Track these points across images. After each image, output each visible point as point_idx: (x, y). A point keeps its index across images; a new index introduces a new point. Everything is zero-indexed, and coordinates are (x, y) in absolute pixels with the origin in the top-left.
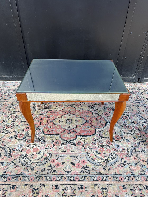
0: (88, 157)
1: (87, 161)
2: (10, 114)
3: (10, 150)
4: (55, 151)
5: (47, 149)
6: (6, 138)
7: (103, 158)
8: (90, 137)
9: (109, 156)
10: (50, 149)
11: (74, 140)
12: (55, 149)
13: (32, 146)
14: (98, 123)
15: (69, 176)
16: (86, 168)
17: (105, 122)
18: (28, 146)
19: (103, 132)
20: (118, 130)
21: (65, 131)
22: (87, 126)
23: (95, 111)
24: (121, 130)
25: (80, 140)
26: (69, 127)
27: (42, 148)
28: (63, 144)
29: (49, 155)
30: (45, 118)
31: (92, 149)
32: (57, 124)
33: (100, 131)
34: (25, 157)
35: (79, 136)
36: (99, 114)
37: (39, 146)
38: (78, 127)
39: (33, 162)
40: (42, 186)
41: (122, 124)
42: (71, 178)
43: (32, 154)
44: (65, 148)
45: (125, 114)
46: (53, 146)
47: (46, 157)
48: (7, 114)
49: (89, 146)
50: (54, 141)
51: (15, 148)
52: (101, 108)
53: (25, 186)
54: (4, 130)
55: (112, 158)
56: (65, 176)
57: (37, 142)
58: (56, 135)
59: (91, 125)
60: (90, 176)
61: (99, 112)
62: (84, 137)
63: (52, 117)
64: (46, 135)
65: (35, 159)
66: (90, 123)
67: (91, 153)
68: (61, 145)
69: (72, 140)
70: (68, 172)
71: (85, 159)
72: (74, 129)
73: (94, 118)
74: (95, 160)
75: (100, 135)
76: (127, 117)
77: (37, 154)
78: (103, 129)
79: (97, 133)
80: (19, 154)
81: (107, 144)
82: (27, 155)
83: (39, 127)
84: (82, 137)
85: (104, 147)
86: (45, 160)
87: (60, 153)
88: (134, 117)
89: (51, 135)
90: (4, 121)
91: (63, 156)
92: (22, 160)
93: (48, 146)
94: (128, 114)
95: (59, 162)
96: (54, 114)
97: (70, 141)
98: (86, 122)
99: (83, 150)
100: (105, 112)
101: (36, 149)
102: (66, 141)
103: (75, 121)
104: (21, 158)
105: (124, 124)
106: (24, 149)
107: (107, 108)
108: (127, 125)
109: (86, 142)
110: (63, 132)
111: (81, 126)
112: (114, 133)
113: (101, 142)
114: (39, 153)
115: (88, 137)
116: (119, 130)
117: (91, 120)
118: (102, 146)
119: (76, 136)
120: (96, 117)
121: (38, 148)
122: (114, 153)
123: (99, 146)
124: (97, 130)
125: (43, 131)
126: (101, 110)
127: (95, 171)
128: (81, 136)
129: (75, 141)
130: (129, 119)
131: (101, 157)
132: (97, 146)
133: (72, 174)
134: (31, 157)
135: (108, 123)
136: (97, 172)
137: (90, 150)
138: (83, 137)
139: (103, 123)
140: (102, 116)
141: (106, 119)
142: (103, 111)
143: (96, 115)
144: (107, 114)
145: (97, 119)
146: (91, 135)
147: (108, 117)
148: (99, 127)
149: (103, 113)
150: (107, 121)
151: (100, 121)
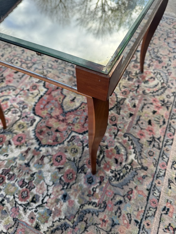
1: (7, 85)
8: (33, 103)
11: (44, 84)
14: (50, 128)
16: (1, 80)
17: (44, 142)
19: (27, 126)
20: (12, 151)
22: (55, 110)
23: (82, 142)
24: (8, 157)
25: (38, 90)
33: (33, 121)
35: (46, 92)
36: (68, 142)
38: (62, 97)
41: (16, 171)
45: (34, 205)
49: (22, 95)
59: (53, 115)
61: (73, 147)
62: (40, 96)
66: (57, 117)
67: (12, 93)
69: (45, 82)
71: (11, 84)
73: (65, 129)
76: (23, 198)
78: (31, 129)
79: (32, 115)
84: (42, 94)
85: (6, 111)
88: (11, 219)
94: (29, 212)
98: (63, 112)
99: (23, 87)
100: (67, 161)
103: (75, 98)
105: (14, 174)
108: (7, 181)
109: (30, 95)
111: (61, 100)
112: (11, 140)
113: (15, 112)
115: (36, 101)
116: (11, 156)
117: (63, 121)
118: (9, 109)
119: (48, 89)
120: (64, 132)
123: (12, 106)
124: (38, 119)
126: (78, 155)
128: (45, 94)
129: (42, 84)
130: (16, 202)
132: (15, 104)
135: (38, 147)
137: (16, 94)
139: (43, 136)
140: (61, 146)
141: (50, 149)
142: (74, 158)
143: (70, 135)
144: (59, 158)
145: (59, 132)
146: (35, 105)
147: (50, 155)
148: (40, 124)
149: (66, 152)
150: (43, 146)
151: (52, 135)
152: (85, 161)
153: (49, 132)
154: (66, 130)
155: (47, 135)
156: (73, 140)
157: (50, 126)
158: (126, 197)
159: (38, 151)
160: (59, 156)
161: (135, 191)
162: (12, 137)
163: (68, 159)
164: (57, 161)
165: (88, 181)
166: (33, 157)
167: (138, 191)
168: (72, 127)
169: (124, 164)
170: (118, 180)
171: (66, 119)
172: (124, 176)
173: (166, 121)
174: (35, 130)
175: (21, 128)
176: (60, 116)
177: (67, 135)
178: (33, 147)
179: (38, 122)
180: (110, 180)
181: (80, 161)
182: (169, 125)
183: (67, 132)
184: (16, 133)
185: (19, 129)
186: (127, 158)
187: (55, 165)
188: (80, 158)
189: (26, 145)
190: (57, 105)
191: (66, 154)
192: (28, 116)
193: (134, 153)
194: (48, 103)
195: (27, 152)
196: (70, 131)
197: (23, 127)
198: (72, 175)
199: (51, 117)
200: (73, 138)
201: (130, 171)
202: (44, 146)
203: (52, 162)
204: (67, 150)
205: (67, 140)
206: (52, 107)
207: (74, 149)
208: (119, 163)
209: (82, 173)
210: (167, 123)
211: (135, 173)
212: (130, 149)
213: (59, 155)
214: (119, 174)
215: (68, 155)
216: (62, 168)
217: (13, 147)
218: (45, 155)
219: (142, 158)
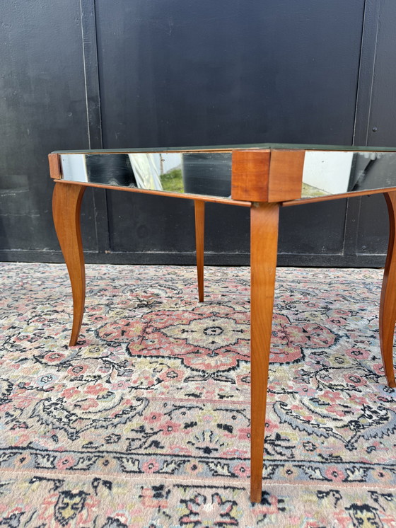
0: (285, 412)
1: (281, 423)
2: (36, 316)
3: (9, 386)
4: (163, 393)
5: (136, 388)
6: (8, 361)
7: (338, 417)
9: (363, 412)
10: (147, 389)
12: (164, 390)
13: (85, 380)
14: (309, 337)
15: (212, 462)
16: (276, 442)
18: (72, 380)
21: (200, 351)
22: (274, 343)
23: (296, 314)
26: (213, 342)
27: (120, 385)
28: (190, 379)
29: (139, 403)
30: (137, 322)
31: (297, 393)
32: (175, 337)
33: (317, 354)
34: (57, 404)
35: (246, 361)
36: (309, 321)
37: (108, 382)
38: (243, 342)
39: (80, 418)
40: (101, 485)
42: (219, 469)
43: (79, 399)
44: (197, 388)
46: (155, 382)
47: (129, 406)
48: (29, 315)
49: (283, 387)
50: (163, 371)
51: (27, 381)
52: (316, 309)
53: (32, 482)
54: (6, 345)
55: (375, 417)
56: (194, 462)
57: (105, 372)
58: (170, 358)
59: (285, 342)
60: (297, 463)
61: (310, 317)
63: (161, 323)
64: (136, 357)
65: (87, 411)
67: (292, 402)
68: (185, 380)
69: (223, 371)
70: (207, 450)
71: (273, 418)
72: (228, 346)
73: (296, 328)
74: (309, 421)
75: (318, 362)
77: (98, 398)
79: (307, 359)
80: (38, 396)
81: (349, 382)
82: (65, 400)
83: (116, 341)
85: (337, 389)
86: (125, 414)
87: (181, 400)
89: (152, 357)
90: (13, 328)
91: (189, 406)
92: (44, 411)
93: (139, 382)
95: (173, 421)
96: (167, 317)
97: (218, 372)
100: (330, 317)
101: (98, 388)
102: (204, 372)
103: (234, 331)
104: (41, 407)
106: (56, 387)
107: (333, 311)
109: (271, 378)
110: (193, 352)
113: (325, 377)
114: (105, 396)
115: (277, 365)
118: (330, 388)
119: (238, 361)
120: (300, 327)
121: (107, 385)
122: (380, 407)
123: (321, 386)
124: (308, 352)
125: (128, 349)
126: (315, 313)
127: (311, 450)
129: (232, 374)
131: (333, 415)
132: (311, 386)
133: (225, 456)
134: (76, 406)
135: (344, 338)
136: (320, 455)
137: (289, 396)
146: (288, 363)
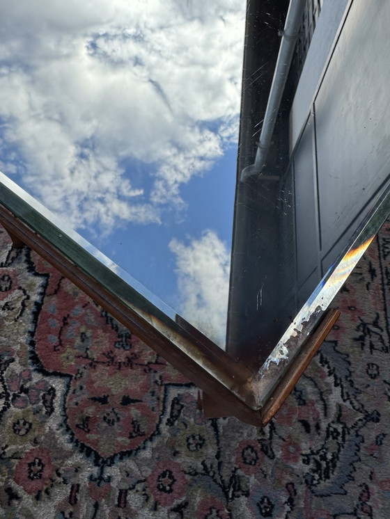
8: (24, 339)
11: (28, 261)
14: (104, 401)
17: (105, 450)
19: (37, 418)
25: (20, 288)
33: (48, 397)
35: (45, 286)
36: (170, 423)
52: (232, 459)
61: (188, 432)
62: (33, 308)
66: (110, 359)
69: (28, 255)
73: (145, 387)
75: (26, 391)
78: (53, 423)
79: (37, 377)
84: (35, 298)
98: (120, 336)
100: (188, 477)
107: (220, 500)
112: (13, 484)
117: (130, 362)
119: (46, 275)
120: (147, 398)
124: (58, 385)
126: (211, 451)
128: (43, 294)
135: (96, 470)
138: (36, 303)
139: (97, 433)
140: (157, 440)
141: (130, 463)
142: (203, 463)
143: (164, 401)
144: (166, 480)
145: (134, 401)
147: (139, 482)
148: (71, 399)
149: (176, 454)
150: (109, 463)
151: (118, 419)
152: (233, 459)
153: (108, 414)
154: (151, 390)
155: (105, 424)
156: (179, 412)
157: (102, 396)
158: (359, 511)
159: (103, 483)
160: (164, 475)
161: (374, 487)
162: (11, 472)
163: (189, 474)
164: (164, 489)
165: (261, 509)
166: (96, 506)
167: (381, 484)
168: (160, 373)
169: (324, 426)
170: (327, 477)
171: (136, 356)
172: (335, 457)
173: (376, 266)
174: (65, 421)
175: (23, 432)
176: (116, 351)
177: (158, 405)
178: (83, 479)
179: (65, 395)
180: (309, 483)
181: (220, 464)
182: (385, 276)
183: (153, 393)
184: (16, 456)
185: (18, 439)
186: (326, 407)
187: (165, 504)
188: (218, 456)
189: (60, 479)
190: (92, 318)
191: (178, 460)
192: (27, 385)
193: (336, 385)
194: (65, 322)
195: (72, 500)
196: (163, 388)
197: (27, 426)
198: (217, 512)
199: (93, 365)
200: (177, 407)
201: (344, 440)
202: (111, 461)
203: (152, 500)
204: (177, 450)
205: (165, 420)
206: (83, 330)
207: (194, 437)
208: (313, 429)
209: (238, 497)
210: (378, 272)
211: (358, 440)
212: (323, 377)
213: (160, 471)
214: (324, 458)
215: (186, 460)
216: (185, 505)
217: (27, 500)
218: (124, 486)
219: (358, 392)
